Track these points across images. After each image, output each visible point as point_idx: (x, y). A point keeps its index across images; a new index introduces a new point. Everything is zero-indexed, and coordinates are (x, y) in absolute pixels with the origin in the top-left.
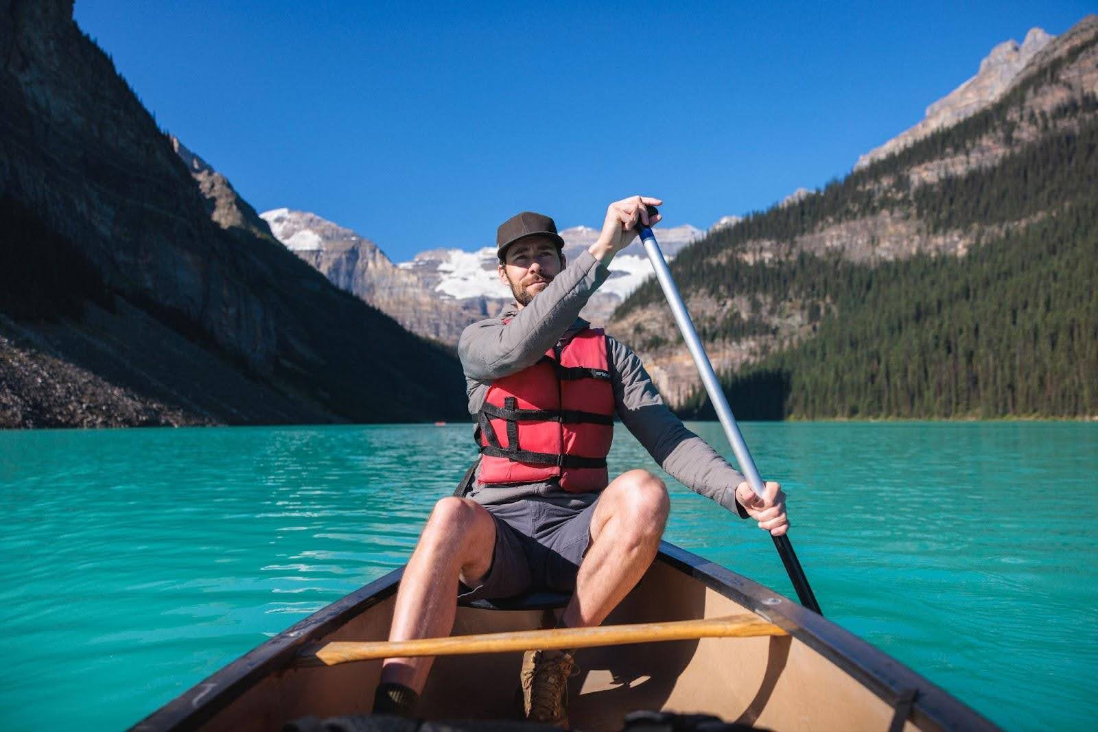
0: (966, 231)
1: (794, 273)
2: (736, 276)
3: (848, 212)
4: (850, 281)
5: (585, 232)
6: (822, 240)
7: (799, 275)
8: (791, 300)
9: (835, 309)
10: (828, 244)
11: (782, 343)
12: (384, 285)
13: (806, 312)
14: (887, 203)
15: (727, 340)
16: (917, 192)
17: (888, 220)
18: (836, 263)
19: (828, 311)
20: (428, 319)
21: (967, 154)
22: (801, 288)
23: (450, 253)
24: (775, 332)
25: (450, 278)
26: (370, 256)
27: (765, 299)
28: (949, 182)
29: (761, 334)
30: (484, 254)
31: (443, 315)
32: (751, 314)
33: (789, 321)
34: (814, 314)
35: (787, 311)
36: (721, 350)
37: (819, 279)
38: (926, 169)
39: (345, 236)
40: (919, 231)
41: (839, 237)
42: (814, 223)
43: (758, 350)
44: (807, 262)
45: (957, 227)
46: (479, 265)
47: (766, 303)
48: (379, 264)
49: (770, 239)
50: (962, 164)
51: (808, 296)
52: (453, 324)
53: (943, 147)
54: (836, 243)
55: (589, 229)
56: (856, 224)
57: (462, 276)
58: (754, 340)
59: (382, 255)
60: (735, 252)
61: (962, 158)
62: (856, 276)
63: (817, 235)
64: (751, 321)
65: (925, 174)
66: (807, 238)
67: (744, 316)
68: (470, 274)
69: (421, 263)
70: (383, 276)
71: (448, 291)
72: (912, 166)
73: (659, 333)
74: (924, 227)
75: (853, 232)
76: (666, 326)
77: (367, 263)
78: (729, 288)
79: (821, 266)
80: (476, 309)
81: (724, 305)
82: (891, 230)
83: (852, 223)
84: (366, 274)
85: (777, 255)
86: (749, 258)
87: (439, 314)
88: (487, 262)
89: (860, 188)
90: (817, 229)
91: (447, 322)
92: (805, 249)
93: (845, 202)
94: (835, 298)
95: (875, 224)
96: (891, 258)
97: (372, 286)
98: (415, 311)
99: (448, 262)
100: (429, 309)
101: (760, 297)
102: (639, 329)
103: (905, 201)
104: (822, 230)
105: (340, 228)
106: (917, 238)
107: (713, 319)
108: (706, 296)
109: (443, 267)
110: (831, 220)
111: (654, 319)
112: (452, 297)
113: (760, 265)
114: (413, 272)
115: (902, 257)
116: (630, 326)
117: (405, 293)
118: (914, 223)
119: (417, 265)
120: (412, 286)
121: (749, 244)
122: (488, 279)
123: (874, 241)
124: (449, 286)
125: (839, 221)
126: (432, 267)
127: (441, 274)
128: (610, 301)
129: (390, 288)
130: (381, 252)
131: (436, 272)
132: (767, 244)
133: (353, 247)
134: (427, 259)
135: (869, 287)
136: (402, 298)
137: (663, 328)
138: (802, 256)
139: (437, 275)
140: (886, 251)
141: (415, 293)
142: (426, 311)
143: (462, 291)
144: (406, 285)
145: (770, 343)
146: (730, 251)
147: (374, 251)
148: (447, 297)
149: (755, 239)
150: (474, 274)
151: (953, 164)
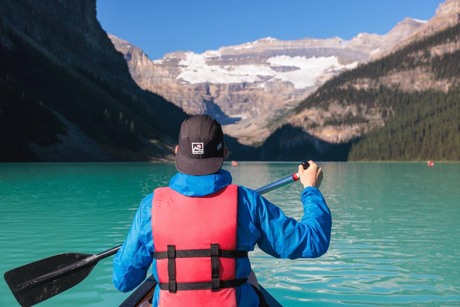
0: (450, 80)
1: (377, 95)
2: (351, 96)
3: (402, 67)
4: (401, 100)
5: (271, 40)
6: (391, 79)
7: (380, 96)
8: (375, 107)
9: (393, 113)
10: (393, 81)
11: (369, 127)
12: (147, 76)
13: (381, 114)
14: (420, 64)
15: (346, 125)
16: (433, 59)
17: (419, 72)
18: (396, 91)
19: (391, 113)
20: (176, 97)
21: (456, 42)
22: (380, 102)
23: (186, 54)
24: (367, 121)
25: (186, 70)
26: (139, 57)
27: (364, 107)
28: (447, 56)
29: (361, 123)
30: (208, 54)
31: (185, 95)
32: (357, 114)
33: (374, 117)
34: (384, 115)
35: (373, 112)
36: (343, 129)
37: (388, 98)
38: (438, 48)
39: (123, 44)
40: (431, 78)
41: (398, 78)
42: (388, 70)
43: (360, 130)
44: (383, 89)
45: (447, 78)
46: (204, 62)
47: (364, 109)
48: (145, 63)
49: (367, 78)
50: (453, 47)
51: (382, 106)
52: (191, 101)
53: (446, 38)
54: (397, 81)
55: (274, 39)
56: (406, 73)
57: (194, 69)
58: (358, 125)
59: (146, 57)
60: (352, 83)
61: (453, 44)
62: (404, 98)
63: (389, 77)
64: (357, 116)
65: (437, 51)
66: (384, 78)
67: (354, 114)
68: (198, 67)
69: (168, 60)
70: (147, 69)
71: (185, 79)
72: (432, 46)
73: (315, 121)
74: (434, 76)
75: (404, 76)
76: (319, 118)
77: (137, 62)
78: (348, 101)
79: (389, 92)
80: (203, 90)
81: (346, 108)
82: (420, 76)
83: (404, 73)
84: (137, 69)
85: (370, 85)
86: (358, 87)
87: (183, 95)
88: (210, 60)
89: (409, 55)
90: (389, 74)
91: (187, 99)
92: (383, 83)
93: (402, 61)
94: (394, 107)
95: (414, 73)
96: (419, 90)
97: (140, 76)
98: (168, 93)
99: (184, 60)
100: (176, 91)
101: (362, 106)
102: (306, 119)
103: (428, 63)
104: (391, 74)
105: (120, 40)
106: (430, 82)
107: (340, 115)
108: (337, 105)
109: (181, 63)
110: (395, 70)
111: (313, 115)
112: (188, 83)
113: (362, 90)
114: (163, 66)
115: (424, 90)
116: (302, 117)
117: (161, 81)
118: (430, 74)
119: (165, 62)
120: (165, 77)
121: (358, 80)
122: (210, 71)
123: (413, 81)
124: (185, 75)
125: (398, 71)
126: (174, 63)
127: (180, 67)
128: (287, 87)
129: (151, 78)
130: (146, 55)
131: (177, 66)
132: (366, 80)
133: (128, 52)
134: (171, 57)
135: (408, 103)
136: (159, 84)
137: (317, 119)
138: (381, 86)
139: (177, 68)
140: (417, 86)
141: (167, 81)
142: (174, 93)
143: (194, 79)
144: (162, 76)
145: (365, 127)
146: (349, 83)
147: (141, 54)
148: (184, 83)
149: (360, 78)
150: (201, 68)
151: (449, 47)
